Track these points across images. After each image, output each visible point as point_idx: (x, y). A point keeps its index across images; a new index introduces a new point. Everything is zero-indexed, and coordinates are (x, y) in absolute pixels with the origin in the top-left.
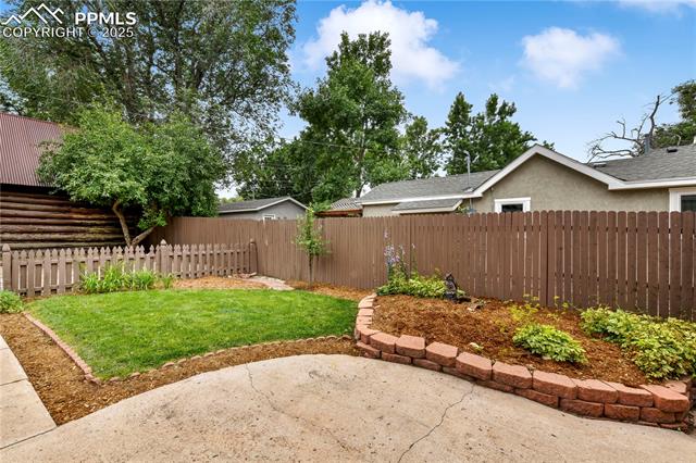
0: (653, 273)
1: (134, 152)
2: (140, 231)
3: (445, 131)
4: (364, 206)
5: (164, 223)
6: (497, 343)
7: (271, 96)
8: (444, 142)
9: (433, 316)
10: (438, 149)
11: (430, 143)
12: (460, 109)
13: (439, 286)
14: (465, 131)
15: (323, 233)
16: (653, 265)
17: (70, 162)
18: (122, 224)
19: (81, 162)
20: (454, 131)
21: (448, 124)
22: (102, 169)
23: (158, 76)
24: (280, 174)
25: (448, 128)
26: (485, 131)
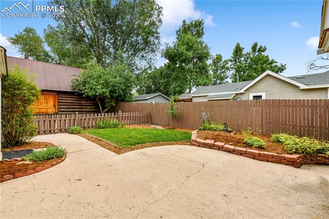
0: (300, 122)
1: (106, 78)
2: (106, 108)
3: (231, 61)
4: (193, 97)
5: (114, 105)
6: (237, 142)
7: (152, 50)
8: (231, 66)
9: (218, 135)
10: (228, 69)
11: (224, 66)
12: (238, 51)
13: (222, 127)
14: (241, 60)
15: (177, 108)
16: (300, 119)
17: (84, 83)
18: (99, 105)
19: (89, 83)
20: (235, 61)
21: (232, 57)
22: (96, 85)
23: (108, 45)
24: (154, 83)
25: (232, 59)
26: (251, 60)
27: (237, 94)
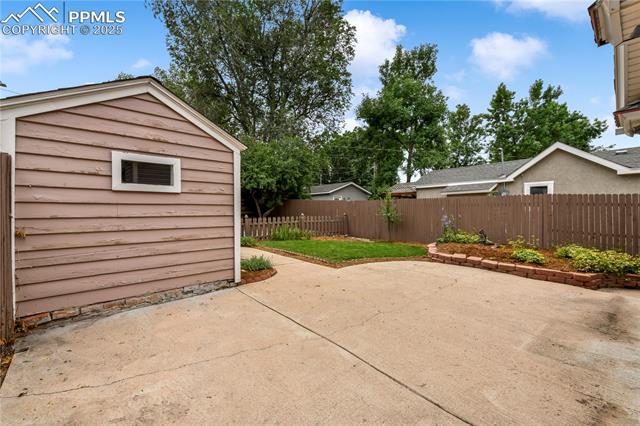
0: (604, 228)
3: (486, 117)
4: (417, 189)
5: (281, 204)
6: (502, 257)
7: (336, 104)
8: (487, 126)
9: (470, 249)
10: (481, 132)
11: (473, 127)
12: (502, 98)
13: (476, 238)
14: (508, 116)
18: (256, 204)
20: (497, 117)
21: (490, 111)
22: (257, 173)
23: (258, 100)
25: (490, 114)
26: (529, 114)
27: (500, 184)
